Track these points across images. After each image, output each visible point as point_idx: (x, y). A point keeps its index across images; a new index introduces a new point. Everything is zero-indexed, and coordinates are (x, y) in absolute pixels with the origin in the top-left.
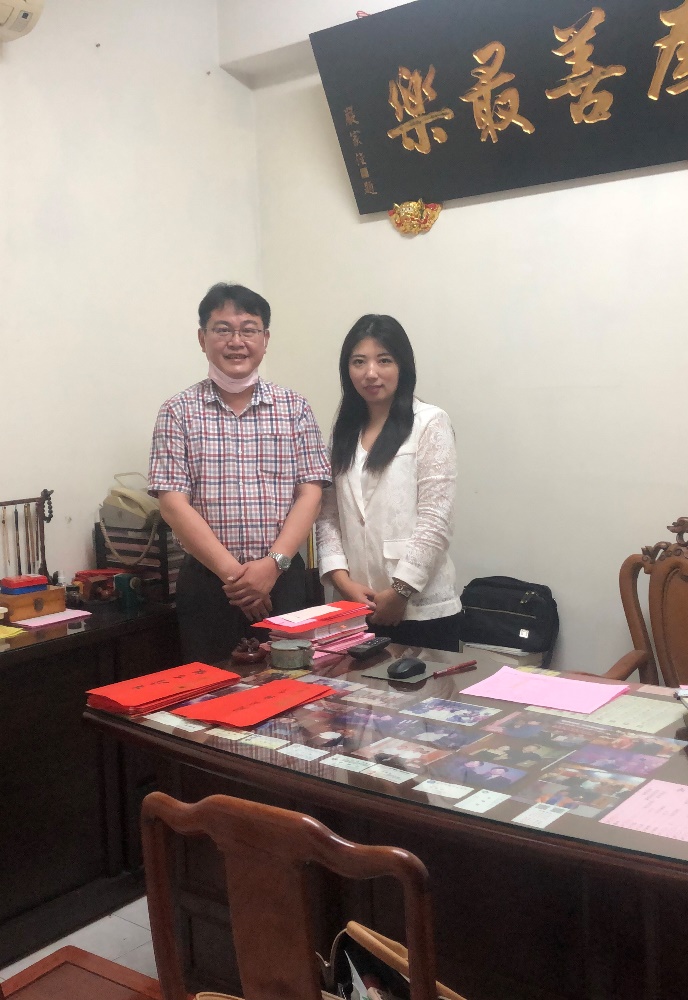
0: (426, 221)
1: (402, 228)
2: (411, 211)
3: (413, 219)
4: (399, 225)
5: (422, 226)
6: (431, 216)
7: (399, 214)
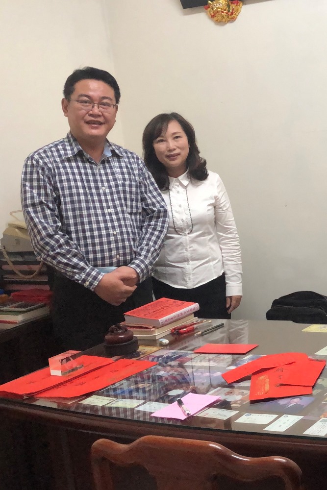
0: (232, 14)
1: (216, 18)
2: (221, 6)
3: (223, 12)
4: (213, 16)
5: (230, 17)
6: (235, 10)
7: (212, 9)
